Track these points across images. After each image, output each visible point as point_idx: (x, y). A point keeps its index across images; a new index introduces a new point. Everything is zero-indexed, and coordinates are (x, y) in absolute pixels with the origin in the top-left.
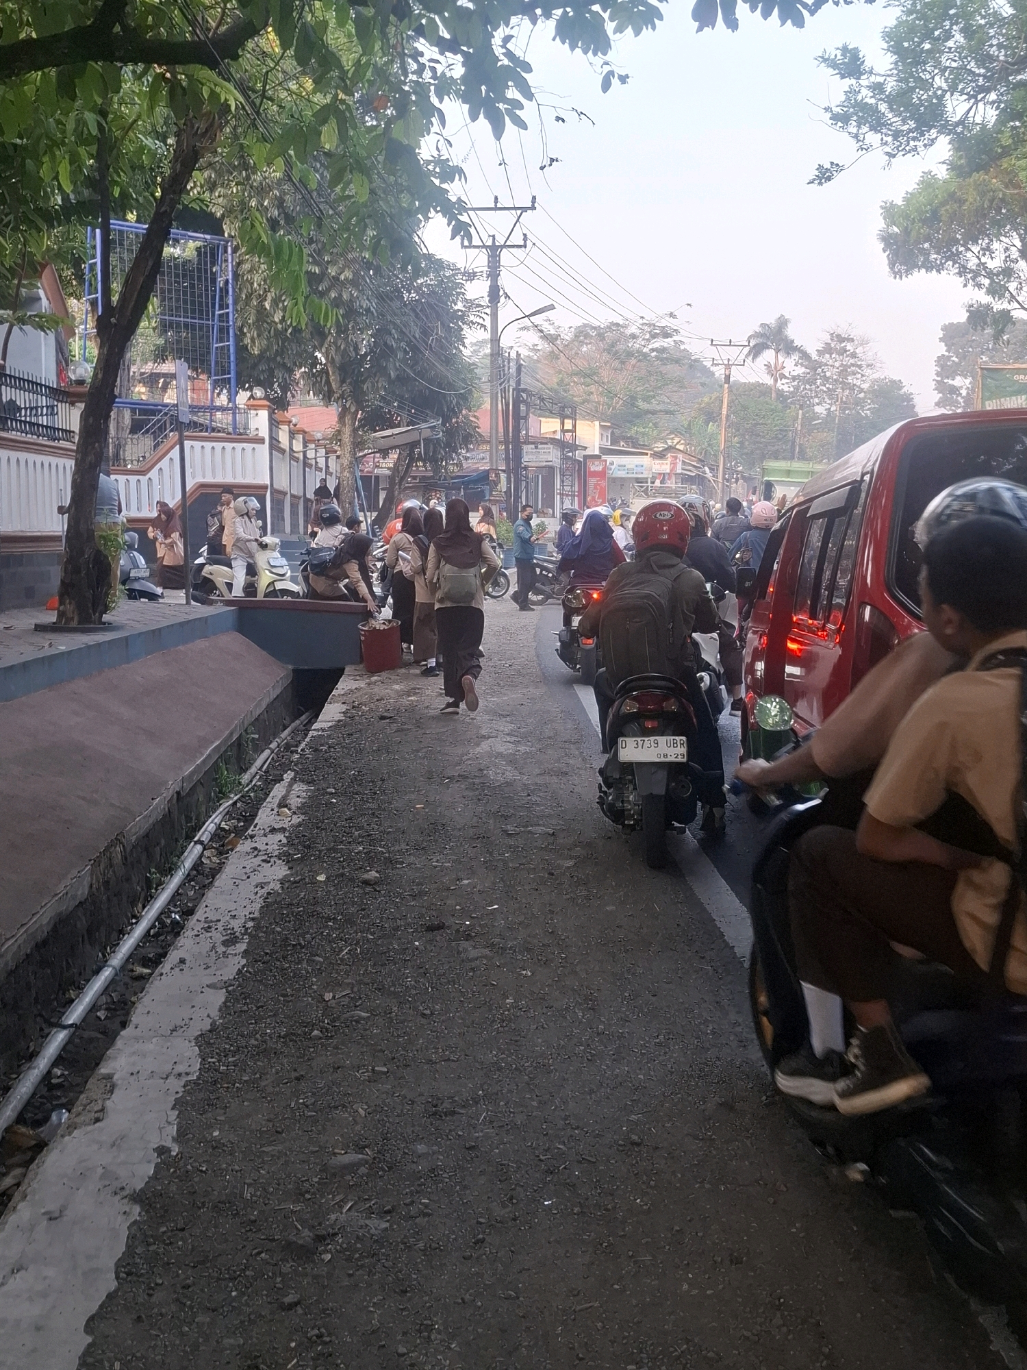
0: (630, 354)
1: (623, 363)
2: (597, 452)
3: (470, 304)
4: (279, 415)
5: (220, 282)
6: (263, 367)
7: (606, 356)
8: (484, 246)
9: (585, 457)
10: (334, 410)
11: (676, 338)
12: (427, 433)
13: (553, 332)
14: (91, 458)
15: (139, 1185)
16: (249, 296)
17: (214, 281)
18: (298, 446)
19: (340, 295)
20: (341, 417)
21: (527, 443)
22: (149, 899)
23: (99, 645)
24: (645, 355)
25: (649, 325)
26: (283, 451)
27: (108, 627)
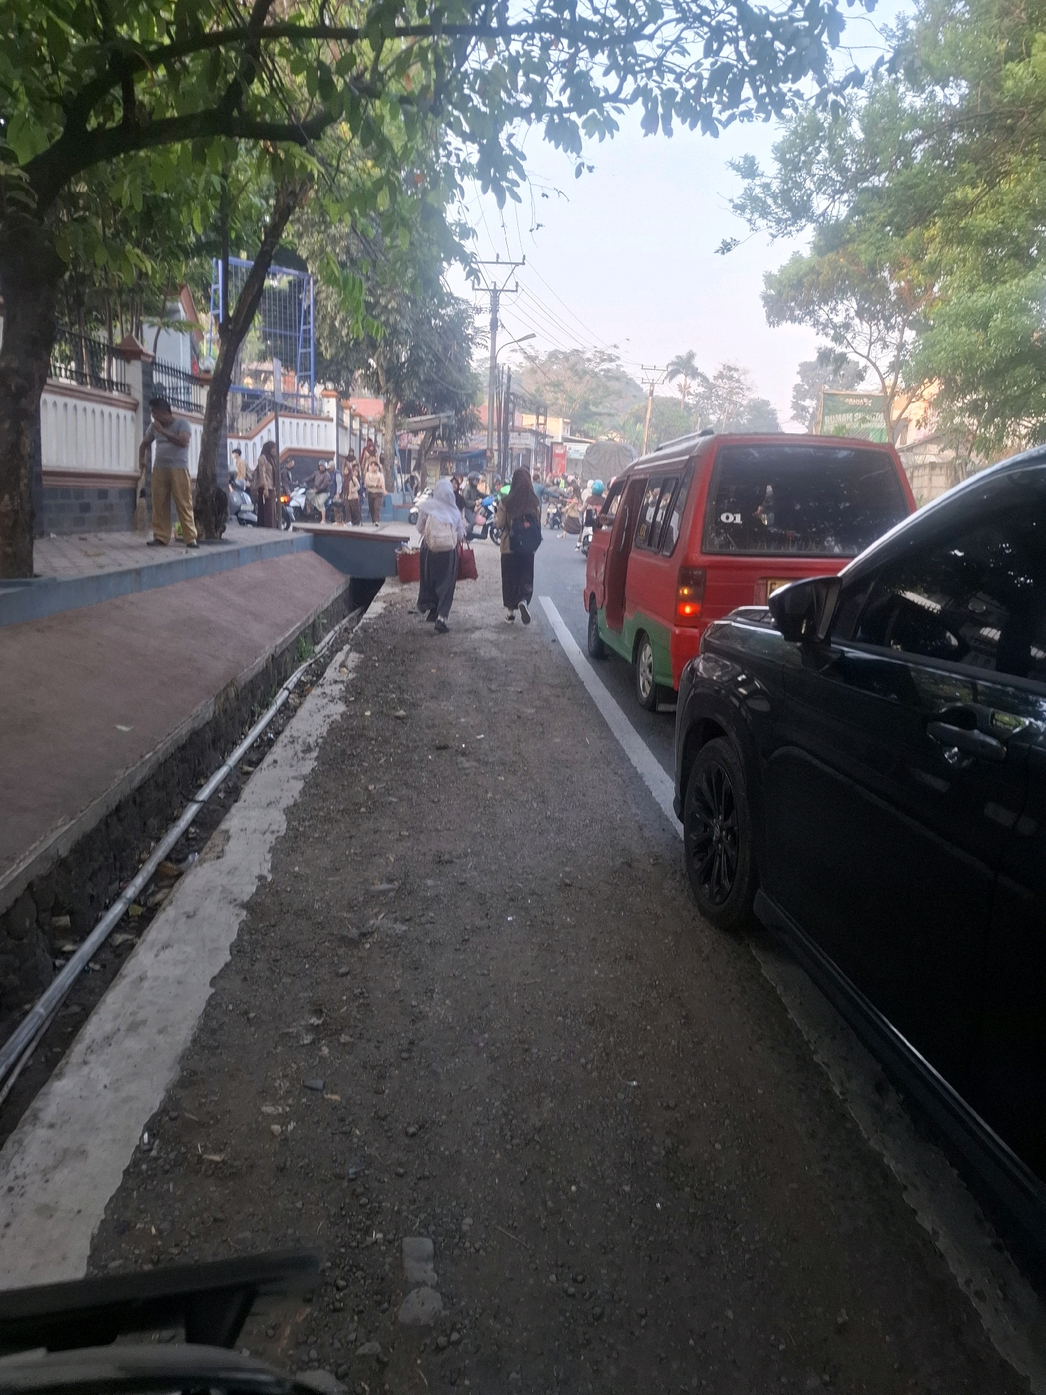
0: (585, 372)
1: (581, 378)
2: (560, 440)
3: (477, 330)
4: (343, 402)
5: (305, 305)
6: (333, 368)
7: (569, 373)
8: (489, 290)
9: (553, 443)
10: (381, 401)
11: (618, 362)
12: (445, 421)
13: (533, 354)
14: (214, 424)
15: (246, 898)
16: (324, 318)
17: (300, 305)
18: (356, 425)
19: (388, 319)
20: (386, 406)
21: (513, 431)
22: (252, 724)
23: (220, 554)
24: (596, 374)
25: (600, 352)
26: (345, 428)
27: (226, 542)
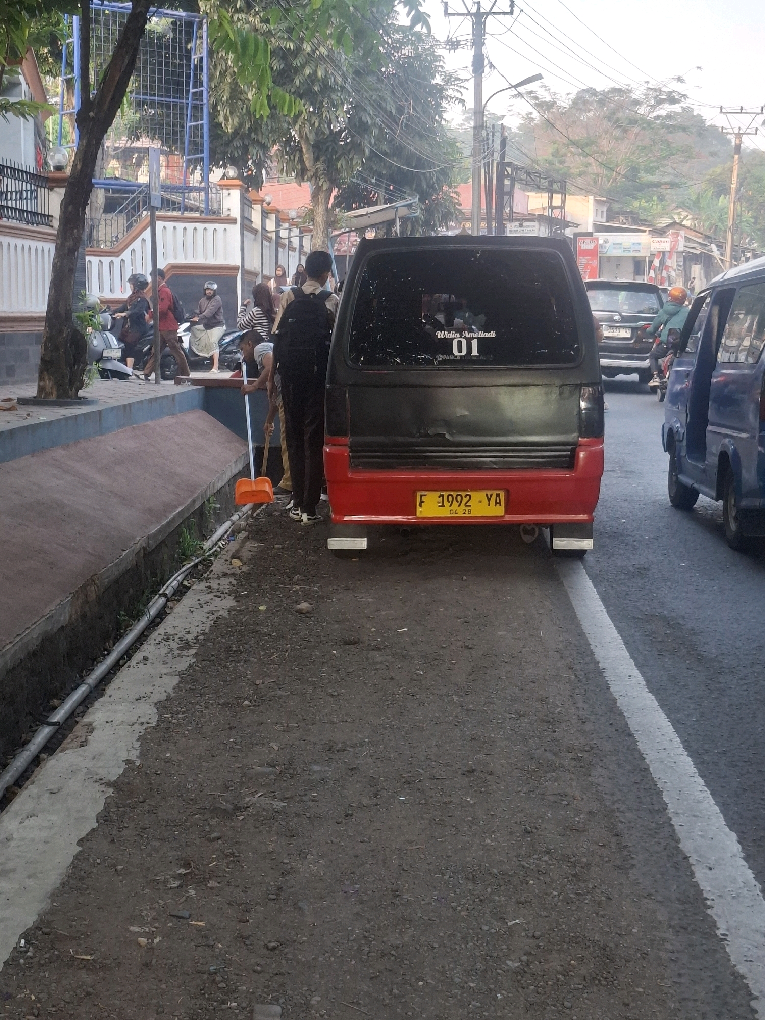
0: (633, 122)
1: (625, 131)
2: (590, 230)
4: (252, 195)
5: (195, 59)
6: (237, 143)
7: (607, 125)
8: (470, 14)
9: (576, 235)
10: (307, 187)
11: (683, 104)
12: (403, 212)
13: (548, 99)
14: (70, 244)
15: (113, 779)
16: (223, 74)
17: (189, 59)
18: (271, 225)
19: (315, 72)
20: (315, 196)
21: (512, 220)
23: (75, 418)
24: (649, 123)
25: (655, 90)
26: (255, 232)
27: (84, 401)
